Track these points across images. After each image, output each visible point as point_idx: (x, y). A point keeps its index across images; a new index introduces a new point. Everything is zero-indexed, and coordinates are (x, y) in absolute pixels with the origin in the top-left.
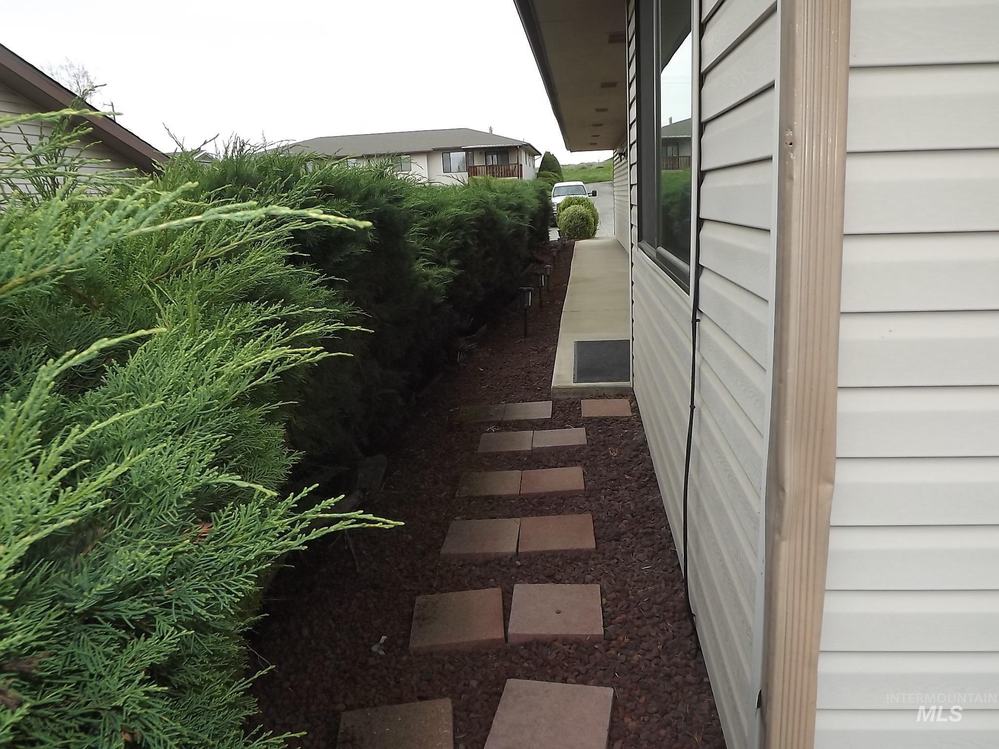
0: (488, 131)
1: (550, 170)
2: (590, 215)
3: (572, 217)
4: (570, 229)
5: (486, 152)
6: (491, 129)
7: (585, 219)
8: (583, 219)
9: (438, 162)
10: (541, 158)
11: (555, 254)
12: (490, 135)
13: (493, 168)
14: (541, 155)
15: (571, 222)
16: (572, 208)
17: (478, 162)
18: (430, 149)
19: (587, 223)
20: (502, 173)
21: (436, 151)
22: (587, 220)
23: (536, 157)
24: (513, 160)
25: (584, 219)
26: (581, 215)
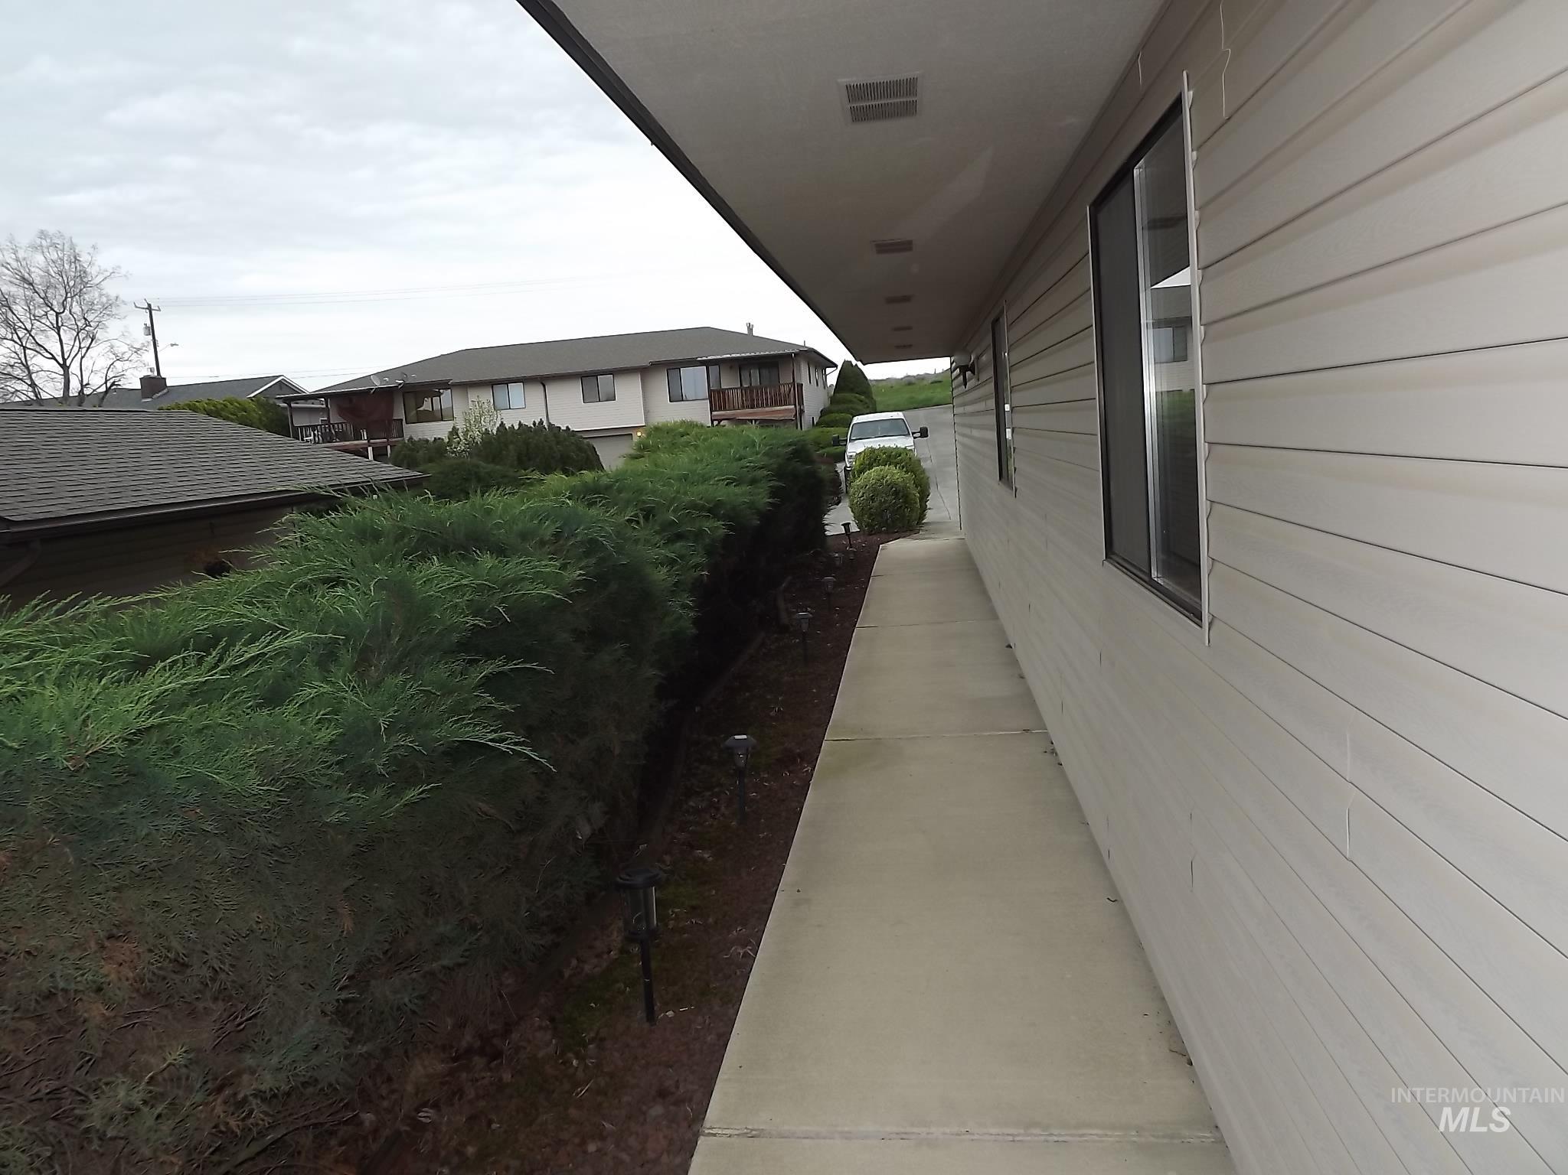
0: (745, 331)
1: (852, 390)
2: (911, 484)
3: (875, 490)
4: (871, 515)
5: (741, 365)
6: (750, 328)
7: (901, 494)
8: (896, 493)
9: (661, 385)
10: (838, 371)
11: (805, 627)
12: (749, 337)
13: (752, 392)
14: (836, 366)
15: (873, 500)
16: (873, 473)
17: (728, 382)
18: (646, 363)
19: (905, 502)
20: (767, 399)
21: (656, 366)
22: (906, 496)
23: (828, 370)
24: (786, 378)
25: (898, 492)
26: (892, 485)
